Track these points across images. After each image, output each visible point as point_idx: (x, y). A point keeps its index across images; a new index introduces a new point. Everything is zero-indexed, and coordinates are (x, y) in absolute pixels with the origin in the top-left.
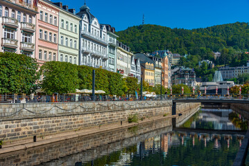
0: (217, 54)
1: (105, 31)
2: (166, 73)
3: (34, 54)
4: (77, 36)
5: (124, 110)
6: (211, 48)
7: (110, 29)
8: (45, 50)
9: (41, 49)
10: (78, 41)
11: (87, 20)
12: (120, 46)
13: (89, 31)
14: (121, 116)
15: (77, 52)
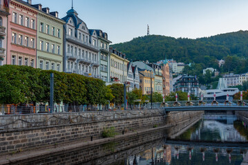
0: (221, 62)
1: (96, 36)
2: (167, 80)
3: (5, 60)
4: (61, 41)
5: (95, 123)
6: (215, 56)
7: (101, 34)
8: (19, 55)
9: (15, 54)
10: (61, 46)
11: (72, 24)
12: (114, 52)
13: (76, 36)
14: (91, 130)
15: (61, 59)
